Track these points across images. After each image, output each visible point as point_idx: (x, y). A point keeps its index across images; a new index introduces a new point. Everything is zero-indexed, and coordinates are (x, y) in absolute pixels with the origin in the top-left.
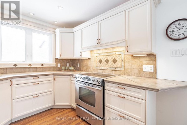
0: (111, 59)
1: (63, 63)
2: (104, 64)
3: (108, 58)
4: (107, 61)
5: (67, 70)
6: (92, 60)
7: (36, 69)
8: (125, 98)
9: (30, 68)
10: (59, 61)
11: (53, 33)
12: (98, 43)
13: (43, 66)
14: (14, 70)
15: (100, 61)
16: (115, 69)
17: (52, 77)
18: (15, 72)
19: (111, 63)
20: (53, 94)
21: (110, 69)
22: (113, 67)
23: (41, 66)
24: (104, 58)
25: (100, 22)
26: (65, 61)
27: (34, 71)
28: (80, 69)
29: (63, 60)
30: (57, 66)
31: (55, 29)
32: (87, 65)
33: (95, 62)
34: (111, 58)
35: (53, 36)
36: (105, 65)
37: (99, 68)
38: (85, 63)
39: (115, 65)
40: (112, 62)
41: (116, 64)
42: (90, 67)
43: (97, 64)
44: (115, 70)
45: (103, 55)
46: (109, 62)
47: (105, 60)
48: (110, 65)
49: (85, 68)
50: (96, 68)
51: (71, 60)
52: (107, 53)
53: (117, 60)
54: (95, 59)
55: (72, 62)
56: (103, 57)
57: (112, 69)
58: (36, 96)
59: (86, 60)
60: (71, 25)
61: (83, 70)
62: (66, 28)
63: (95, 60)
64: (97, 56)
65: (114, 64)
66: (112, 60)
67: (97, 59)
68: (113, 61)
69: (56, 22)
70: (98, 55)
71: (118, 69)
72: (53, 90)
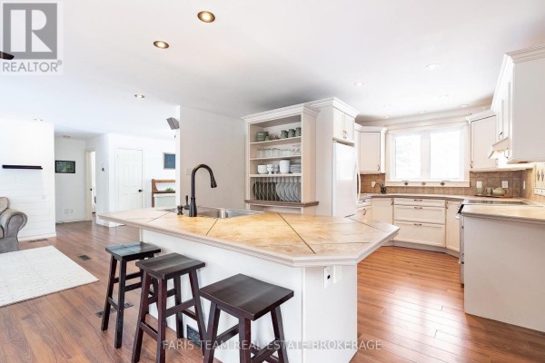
6: (533, 172)
7: (432, 190)
9: (424, 188)
10: (479, 177)
13: (444, 186)
14: (404, 189)
17: (441, 203)
18: (406, 193)
20: (444, 229)
23: (441, 186)
26: (497, 175)
27: (429, 193)
29: (492, 175)
30: (472, 187)
32: (530, 185)
38: (529, 178)
42: (532, 191)
49: (529, 191)
58: (418, 225)
72: (444, 222)
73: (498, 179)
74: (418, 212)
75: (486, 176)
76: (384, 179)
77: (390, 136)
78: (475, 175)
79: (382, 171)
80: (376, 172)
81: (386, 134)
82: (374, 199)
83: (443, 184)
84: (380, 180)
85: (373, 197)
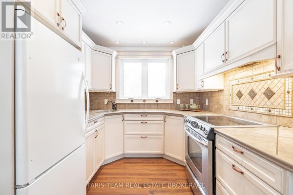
0: (260, 89)
1: (184, 99)
2: (246, 100)
3: (254, 88)
4: (253, 94)
5: (187, 109)
6: (226, 93)
7: (150, 106)
8: (242, 173)
9: (145, 105)
10: (178, 96)
11: (170, 57)
12: (223, 61)
13: (158, 103)
14: (131, 106)
15: (240, 95)
16: (270, 111)
17: (161, 117)
18: (132, 109)
19: (260, 98)
20: (163, 139)
21: (258, 110)
22: (265, 106)
23: (156, 103)
24: (246, 88)
25: (227, 20)
26: (187, 95)
27: (148, 108)
28: (209, 108)
29: (185, 94)
30: (175, 103)
31: (172, 52)
32: (218, 102)
33: (231, 97)
34: (260, 87)
35: (170, 61)
36: (248, 103)
37: (236, 108)
38: (216, 98)
39: (269, 103)
40: (263, 96)
41: (272, 99)
42: (222, 107)
43: (234, 100)
44: (270, 113)
45: (245, 81)
46: (257, 97)
47: (248, 91)
48: (257, 103)
49: (216, 106)
50: (232, 108)
51: (197, 93)
52: (252, 77)
53: (275, 90)
54: (231, 90)
55: (199, 96)
56: (244, 85)
57: (262, 111)
58: (144, 137)
59: (217, 94)
60: (190, 40)
61: (213, 110)
62: (186, 45)
63: (231, 93)
64: (234, 84)
65: (266, 99)
66: (263, 90)
67: (234, 89)
68: (264, 93)
69: (172, 43)
70: (236, 82)
71: (275, 112)
72: (163, 133)
73: (188, 98)
74: (144, 125)
75: (182, 96)
76: (115, 97)
77: (119, 61)
78: (176, 95)
79: (114, 90)
80: (108, 90)
81: (116, 58)
82: (106, 117)
83: (157, 101)
84: (112, 98)
85: (105, 115)
